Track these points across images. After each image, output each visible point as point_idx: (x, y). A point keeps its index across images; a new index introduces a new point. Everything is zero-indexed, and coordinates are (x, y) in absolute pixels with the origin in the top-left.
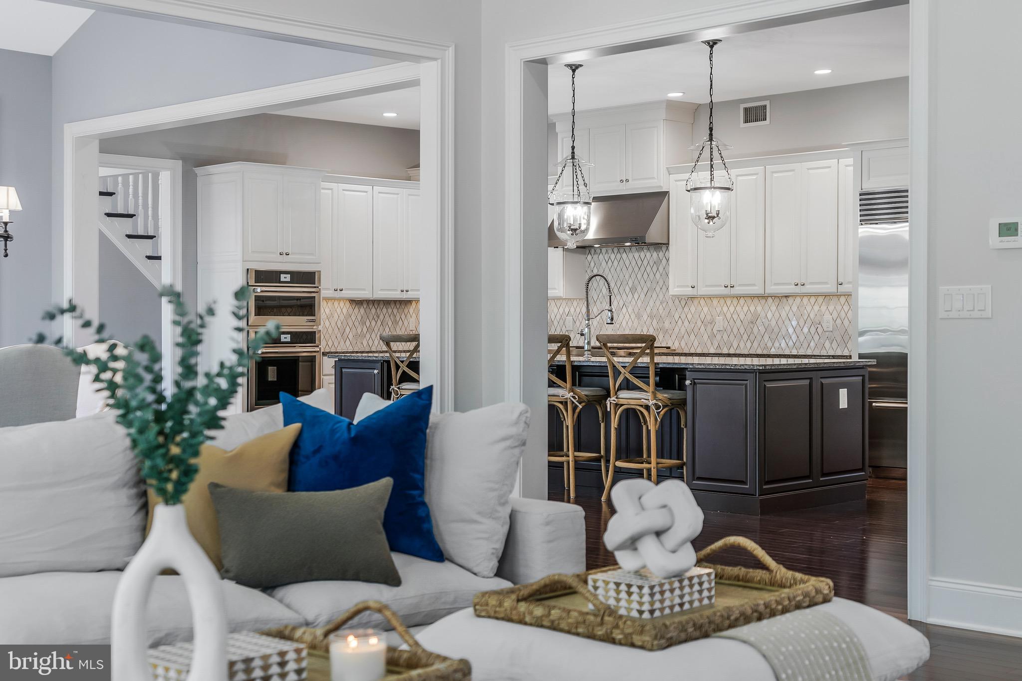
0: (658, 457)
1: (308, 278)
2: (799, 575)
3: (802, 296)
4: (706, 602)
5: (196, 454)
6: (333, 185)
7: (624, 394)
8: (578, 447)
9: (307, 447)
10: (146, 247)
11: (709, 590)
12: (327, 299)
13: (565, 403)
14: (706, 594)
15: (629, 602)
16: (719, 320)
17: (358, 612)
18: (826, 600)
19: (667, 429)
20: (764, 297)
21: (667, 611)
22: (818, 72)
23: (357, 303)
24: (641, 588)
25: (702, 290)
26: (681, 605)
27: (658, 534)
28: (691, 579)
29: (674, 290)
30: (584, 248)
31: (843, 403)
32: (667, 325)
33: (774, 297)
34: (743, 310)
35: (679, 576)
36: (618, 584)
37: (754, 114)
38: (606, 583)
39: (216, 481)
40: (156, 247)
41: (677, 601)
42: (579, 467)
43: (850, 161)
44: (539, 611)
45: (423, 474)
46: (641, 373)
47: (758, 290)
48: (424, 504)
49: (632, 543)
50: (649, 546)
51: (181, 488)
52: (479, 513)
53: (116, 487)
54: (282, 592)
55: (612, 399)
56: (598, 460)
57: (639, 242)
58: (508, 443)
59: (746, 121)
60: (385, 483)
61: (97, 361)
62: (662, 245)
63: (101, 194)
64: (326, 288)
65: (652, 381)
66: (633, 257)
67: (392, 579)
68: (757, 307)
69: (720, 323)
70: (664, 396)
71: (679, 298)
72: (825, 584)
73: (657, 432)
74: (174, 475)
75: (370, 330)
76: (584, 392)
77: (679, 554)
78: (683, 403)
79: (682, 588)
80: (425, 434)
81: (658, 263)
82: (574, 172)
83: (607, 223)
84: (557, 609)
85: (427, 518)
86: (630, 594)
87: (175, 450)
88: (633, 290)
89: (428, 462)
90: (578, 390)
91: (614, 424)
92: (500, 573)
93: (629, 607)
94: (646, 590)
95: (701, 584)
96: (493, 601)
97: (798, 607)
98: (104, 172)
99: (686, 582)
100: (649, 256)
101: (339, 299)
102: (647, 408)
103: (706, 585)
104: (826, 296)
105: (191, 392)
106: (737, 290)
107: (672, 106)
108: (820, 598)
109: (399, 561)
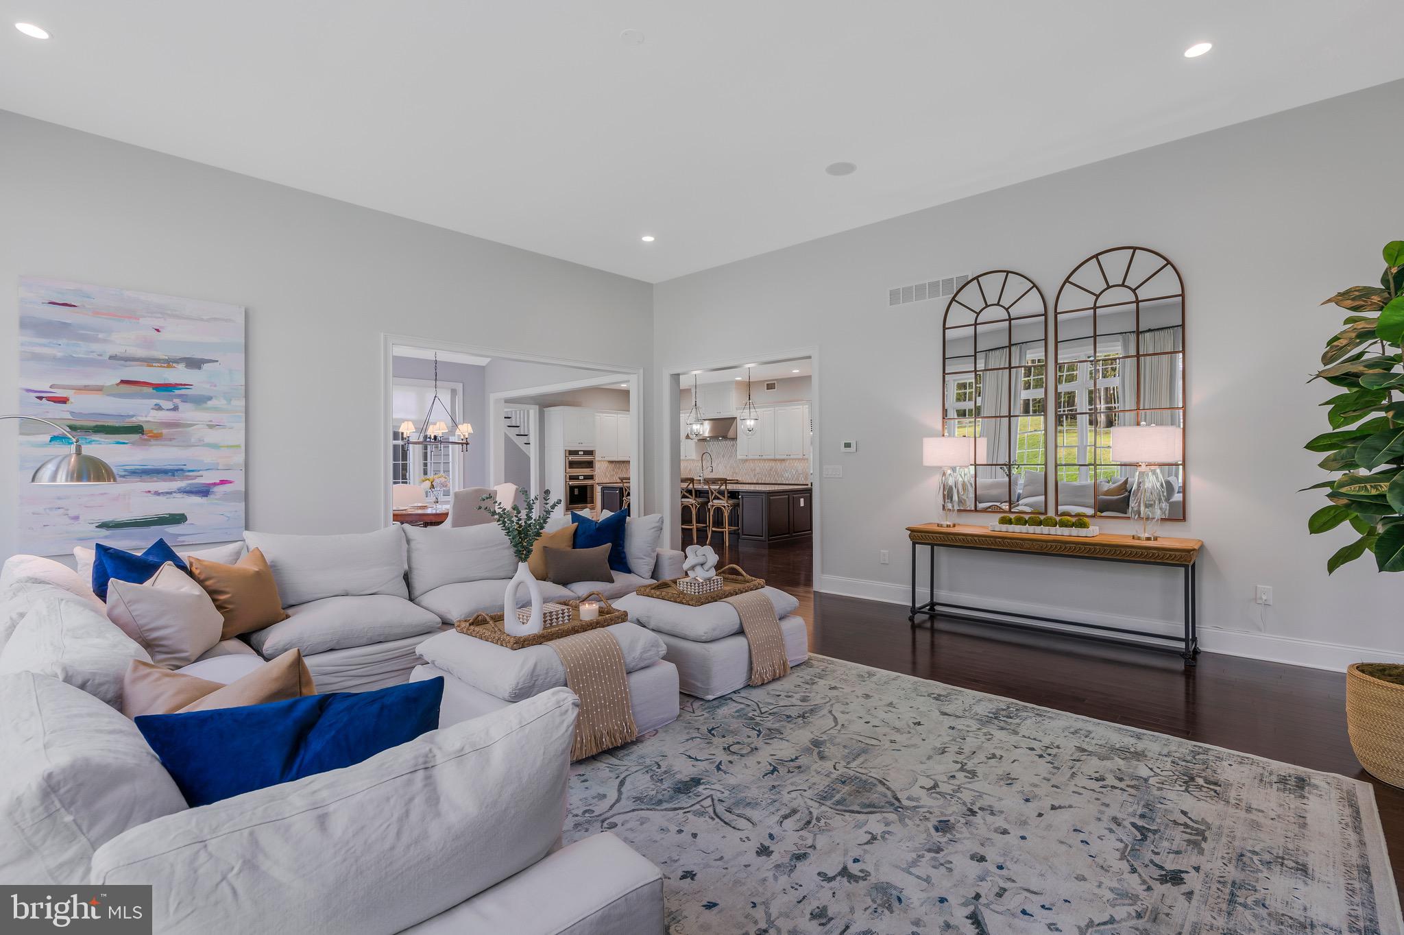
0: (729, 526)
1: (590, 453)
2: (753, 578)
3: (790, 459)
4: (719, 588)
5: (532, 545)
6: (601, 414)
7: (714, 501)
8: (698, 522)
9: (580, 532)
10: (524, 439)
11: (721, 584)
12: (599, 461)
13: (692, 505)
14: (719, 585)
15: (691, 589)
16: (758, 469)
17: (590, 595)
18: (763, 587)
19: (733, 513)
20: (775, 460)
21: (705, 592)
22: (794, 371)
23: (611, 462)
24: (695, 584)
25: (750, 457)
26: (710, 590)
27: (702, 565)
28: (714, 580)
29: (739, 457)
30: (704, 440)
31: (802, 504)
32: (737, 471)
33: (779, 460)
34: (767, 465)
35: (709, 579)
36: (687, 583)
37: (770, 386)
38: (683, 582)
39: (546, 545)
40: (528, 439)
41: (708, 588)
42: (698, 530)
43: (807, 406)
44: (658, 593)
45: (624, 541)
46: (721, 493)
47: (772, 457)
48: (624, 552)
49: (693, 568)
50: (698, 569)
51: (527, 556)
52: (645, 556)
53: (508, 548)
54: (569, 586)
55: (711, 503)
56: (706, 527)
57: (725, 437)
58: (656, 529)
59: (767, 389)
60: (609, 545)
61: (499, 513)
62: (735, 439)
63: (505, 418)
64: (598, 457)
65: (726, 496)
66: (723, 444)
67: (611, 581)
68: (773, 464)
69: (758, 470)
70: (731, 502)
71: (742, 460)
72: (762, 581)
73: (728, 516)
74: (525, 552)
75: (617, 473)
76: (700, 500)
77: (709, 572)
78: (738, 505)
79: (710, 584)
80: (624, 526)
81: (733, 446)
82: (696, 411)
83: (713, 429)
84: (664, 592)
85: (625, 558)
86: (691, 586)
87: (525, 544)
88: (723, 456)
89: (626, 537)
90: (697, 499)
91: (712, 513)
92: (652, 577)
93: (690, 591)
94: (697, 585)
95: (717, 582)
96: (642, 589)
97: (752, 590)
98: (506, 410)
99: (712, 582)
100: (729, 443)
101: (604, 461)
102: (724, 507)
103: (719, 582)
104: (799, 459)
105: (530, 525)
106: (764, 457)
107: (738, 383)
108: (760, 586)
109: (614, 573)
